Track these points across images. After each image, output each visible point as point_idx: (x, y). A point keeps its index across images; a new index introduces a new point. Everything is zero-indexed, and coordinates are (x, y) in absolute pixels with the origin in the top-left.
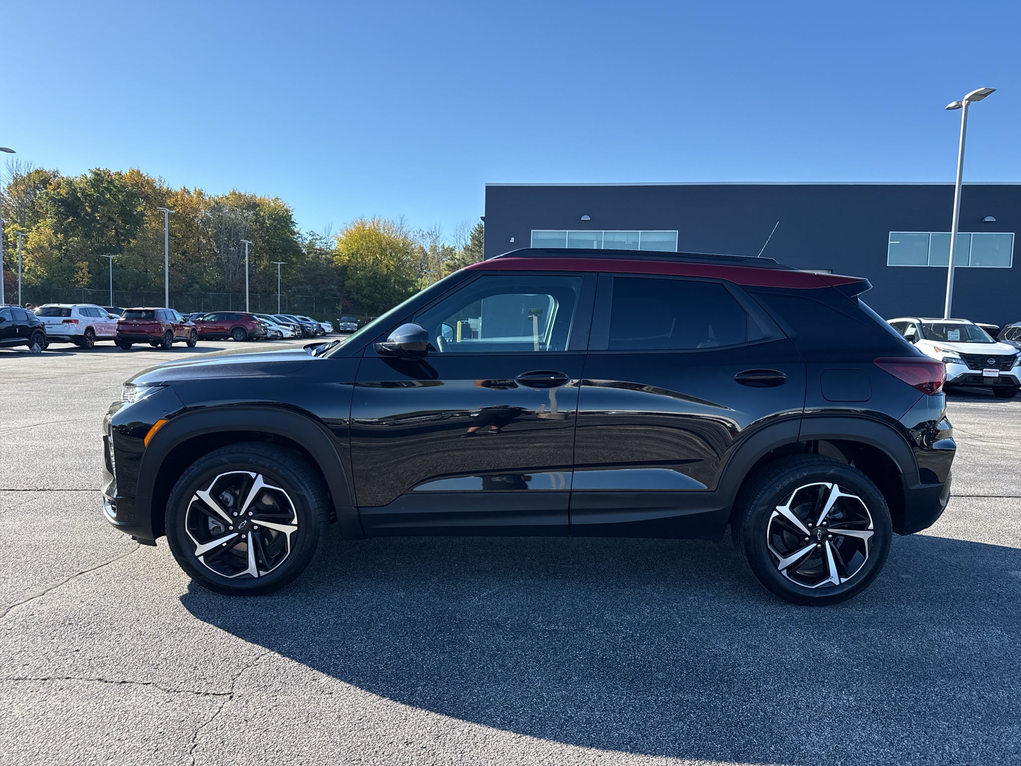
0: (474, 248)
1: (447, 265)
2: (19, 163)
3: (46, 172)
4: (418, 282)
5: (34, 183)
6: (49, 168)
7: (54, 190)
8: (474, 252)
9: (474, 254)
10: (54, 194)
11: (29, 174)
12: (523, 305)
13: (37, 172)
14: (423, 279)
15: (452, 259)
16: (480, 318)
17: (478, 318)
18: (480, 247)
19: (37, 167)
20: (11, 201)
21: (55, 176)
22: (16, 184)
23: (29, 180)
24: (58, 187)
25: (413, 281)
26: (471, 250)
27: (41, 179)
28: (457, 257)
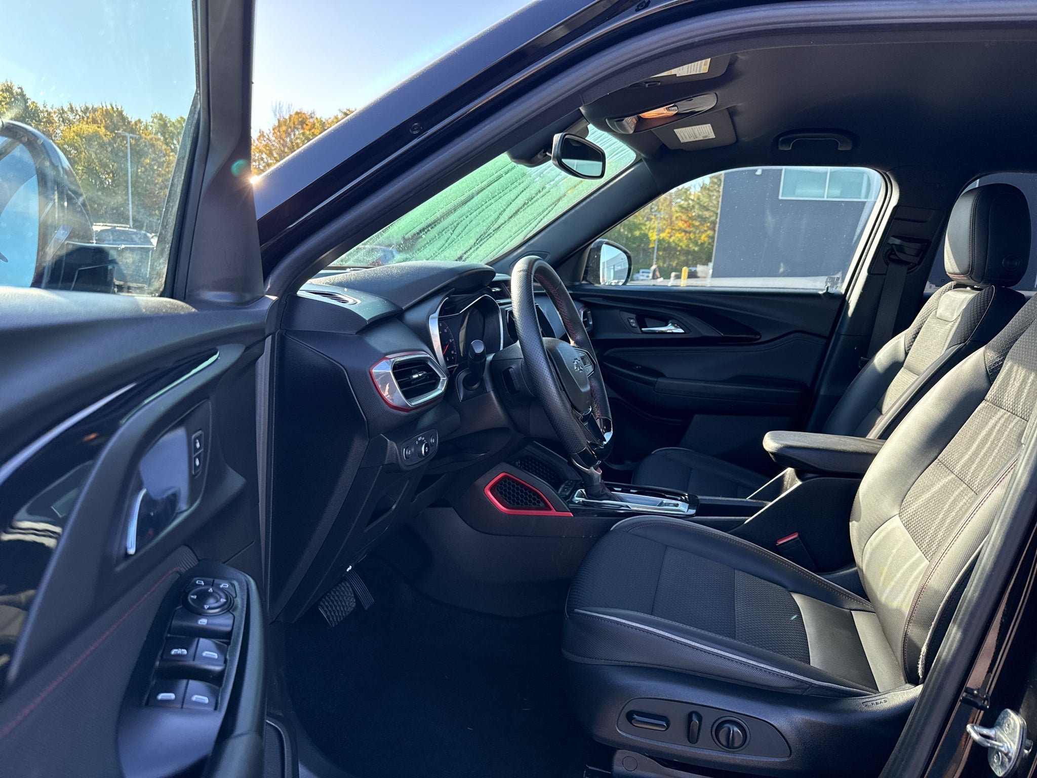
0: (712, 187)
1: (680, 206)
2: (281, 105)
3: (304, 114)
4: (645, 225)
5: (294, 123)
6: (307, 110)
7: (310, 130)
8: (712, 191)
9: (712, 194)
10: (310, 134)
11: (291, 116)
12: (782, 265)
13: (297, 113)
14: (652, 222)
15: (686, 200)
16: (711, 265)
17: (707, 265)
18: (719, 186)
19: (297, 109)
20: (274, 141)
21: (312, 117)
22: (280, 126)
23: (290, 121)
24: (314, 127)
25: (640, 224)
26: (708, 189)
27: (300, 120)
28: (692, 197)
